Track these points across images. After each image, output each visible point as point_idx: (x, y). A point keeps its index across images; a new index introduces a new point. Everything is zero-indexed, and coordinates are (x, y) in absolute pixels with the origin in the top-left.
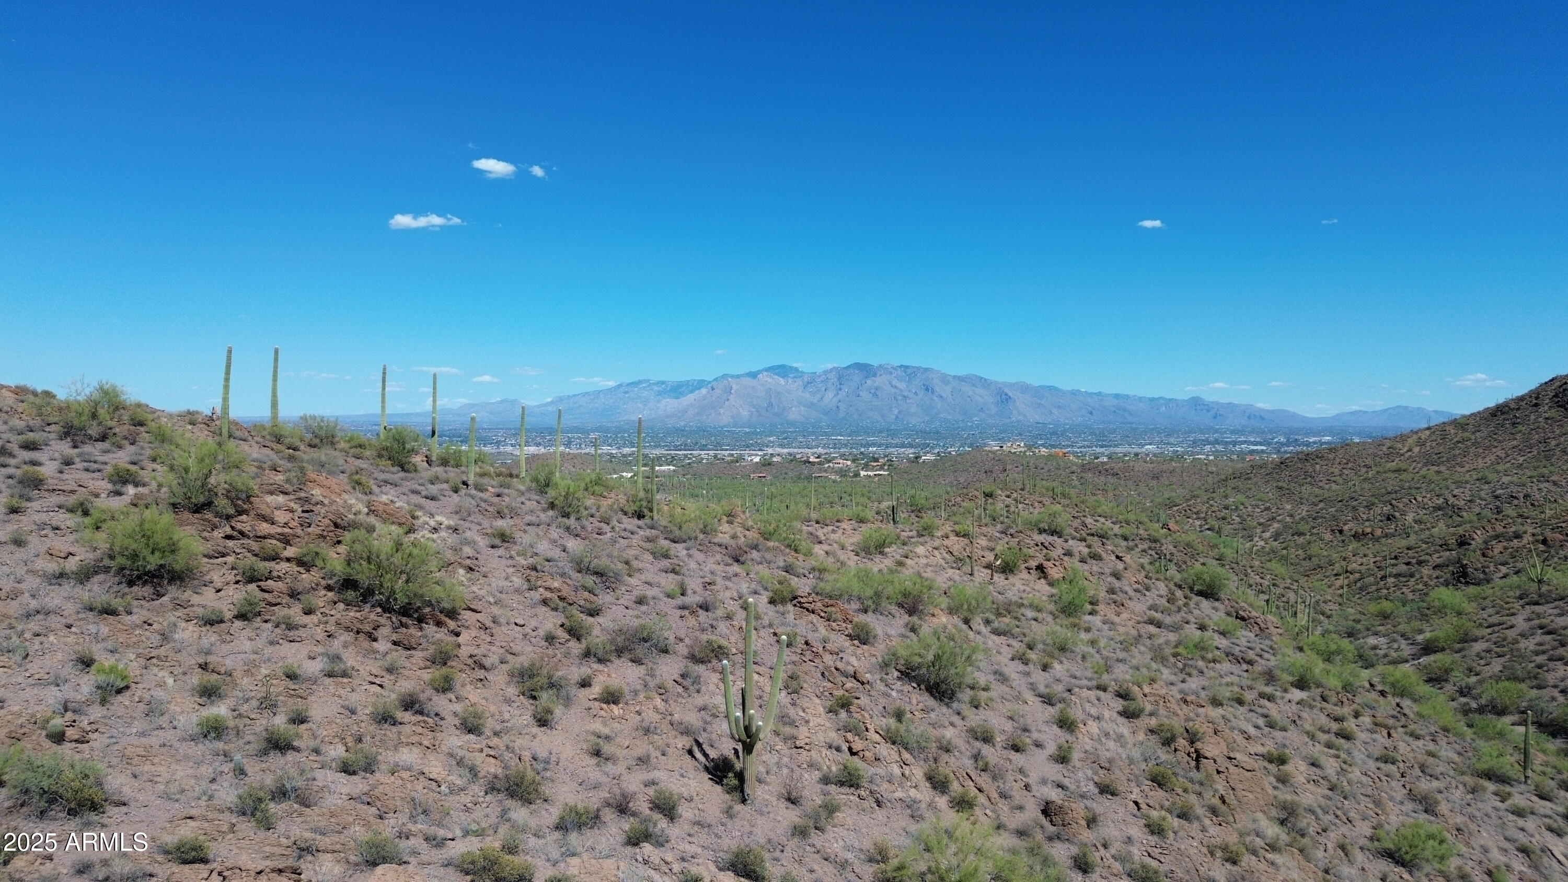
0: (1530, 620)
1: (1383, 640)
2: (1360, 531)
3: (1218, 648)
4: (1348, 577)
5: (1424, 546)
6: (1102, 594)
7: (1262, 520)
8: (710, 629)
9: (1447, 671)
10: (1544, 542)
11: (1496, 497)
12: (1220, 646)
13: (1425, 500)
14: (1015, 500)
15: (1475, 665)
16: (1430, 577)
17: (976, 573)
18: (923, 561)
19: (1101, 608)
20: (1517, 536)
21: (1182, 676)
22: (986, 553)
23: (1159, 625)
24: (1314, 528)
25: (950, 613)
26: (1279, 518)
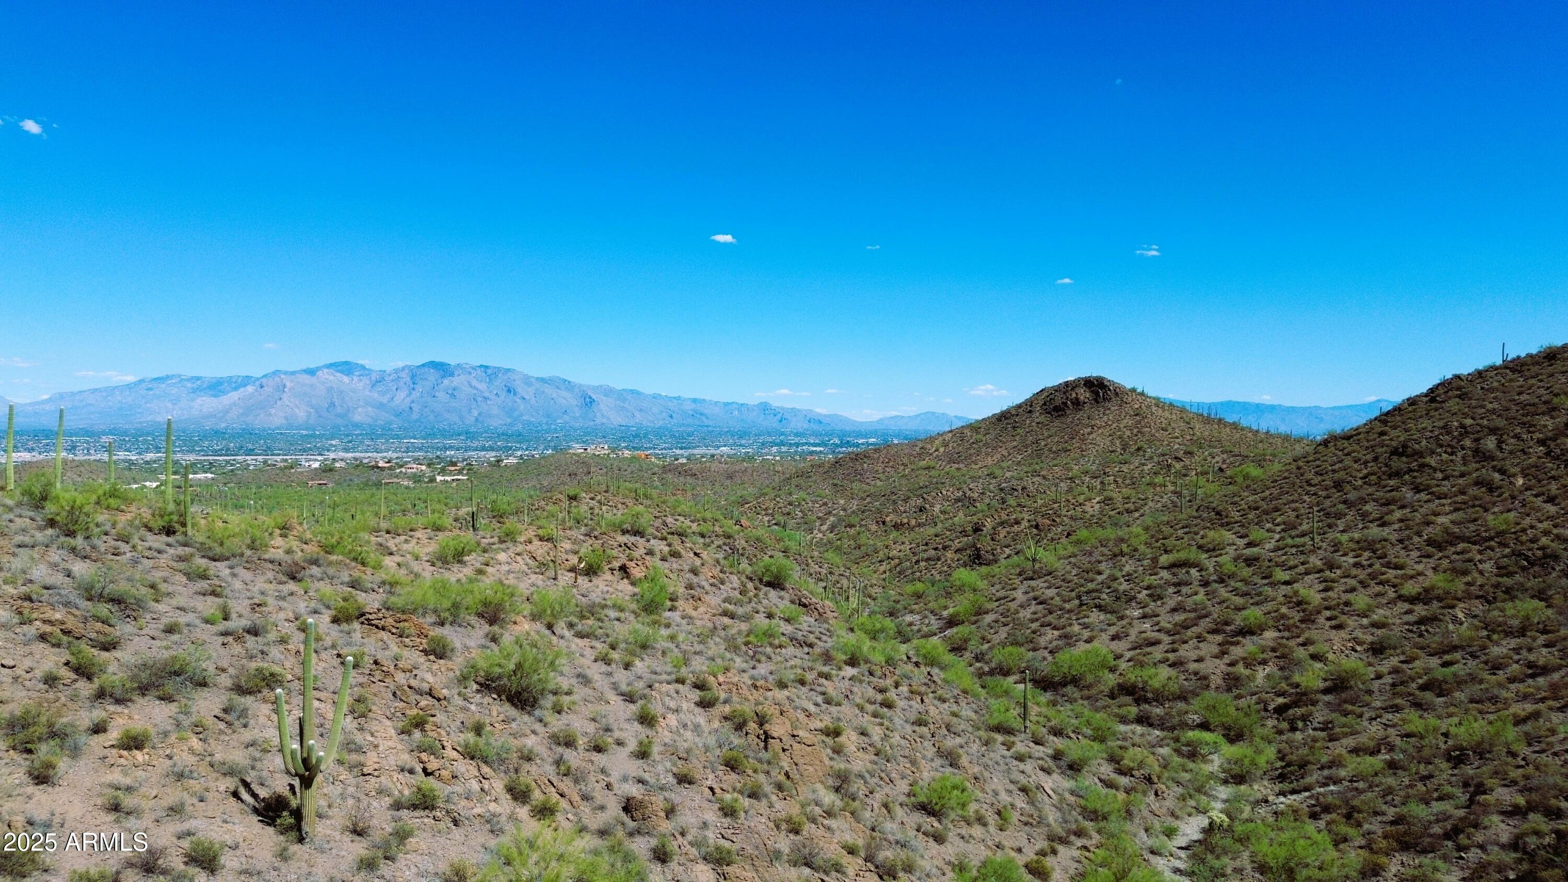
0: (1027, 593)
1: (917, 617)
2: (899, 522)
3: (783, 634)
4: (889, 563)
5: (948, 533)
6: (681, 590)
7: (820, 515)
8: (260, 656)
9: (966, 641)
10: (1037, 527)
11: (1002, 490)
12: (785, 632)
13: (949, 493)
14: (599, 502)
15: (986, 634)
16: (952, 560)
17: (559, 577)
18: (505, 568)
19: (680, 604)
20: (1017, 522)
21: (752, 663)
22: (570, 557)
23: (732, 616)
24: (862, 520)
25: (533, 620)
26: (834, 512)
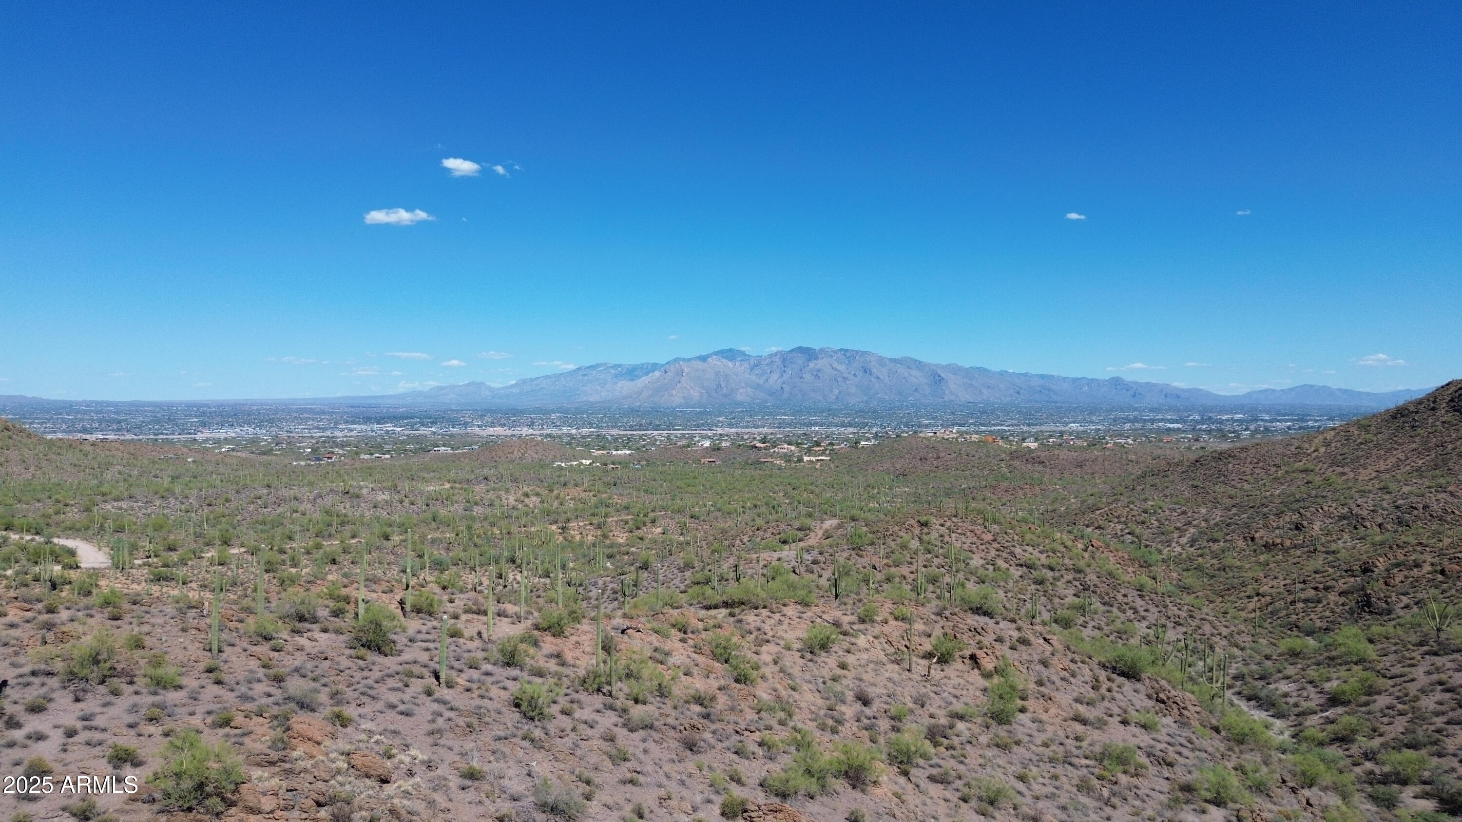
0: (1429, 673)
1: (1294, 686)
2: (1271, 541)
3: (1139, 748)
4: (1259, 600)
5: (1331, 570)
6: (1032, 686)
7: (1179, 525)
10: (1442, 572)
11: (1397, 507)
12: (1142, 745)
13: (1331, 509)
14: (949, 529)
15: (1378, 725)
16: (1336, 604)
17: (914, 665)
18: (865, 656)
19: (1030, 704)
20: (1417, 565)
22: (924, 640)
23: (1084, 722)
24: (1228, 534)
25: (891, 762)
26: (1194, 523)
